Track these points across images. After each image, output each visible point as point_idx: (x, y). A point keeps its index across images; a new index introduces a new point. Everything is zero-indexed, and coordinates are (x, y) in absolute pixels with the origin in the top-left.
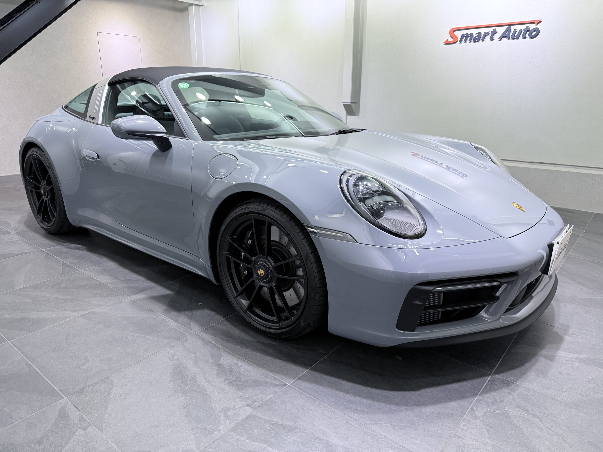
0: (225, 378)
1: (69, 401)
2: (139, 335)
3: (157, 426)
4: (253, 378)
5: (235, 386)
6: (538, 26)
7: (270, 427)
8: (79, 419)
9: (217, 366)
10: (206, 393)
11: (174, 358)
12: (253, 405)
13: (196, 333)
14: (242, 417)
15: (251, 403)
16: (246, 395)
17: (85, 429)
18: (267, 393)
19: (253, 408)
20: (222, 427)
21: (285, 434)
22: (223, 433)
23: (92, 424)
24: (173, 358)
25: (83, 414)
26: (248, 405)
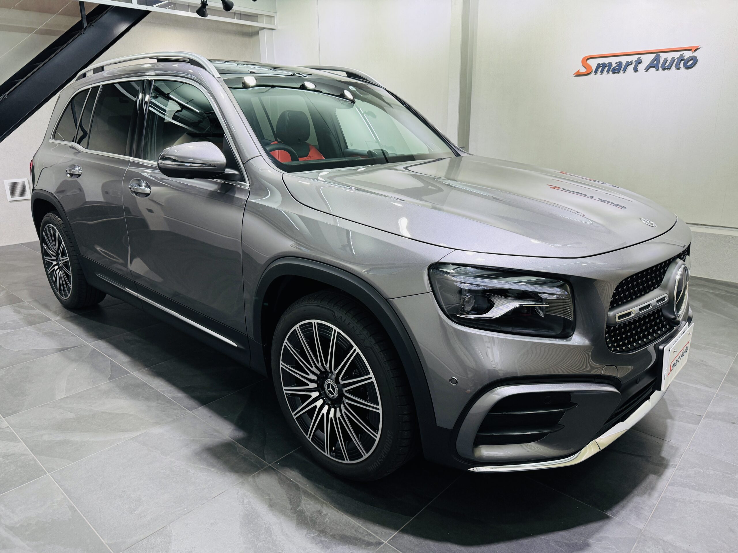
0: (306, 531)
4: (341, 533)
5: (318, 543)
6: (696, 54)
9: (296, 514)
11: (245, 500)
13: (270, 465)
24: (243, 501)
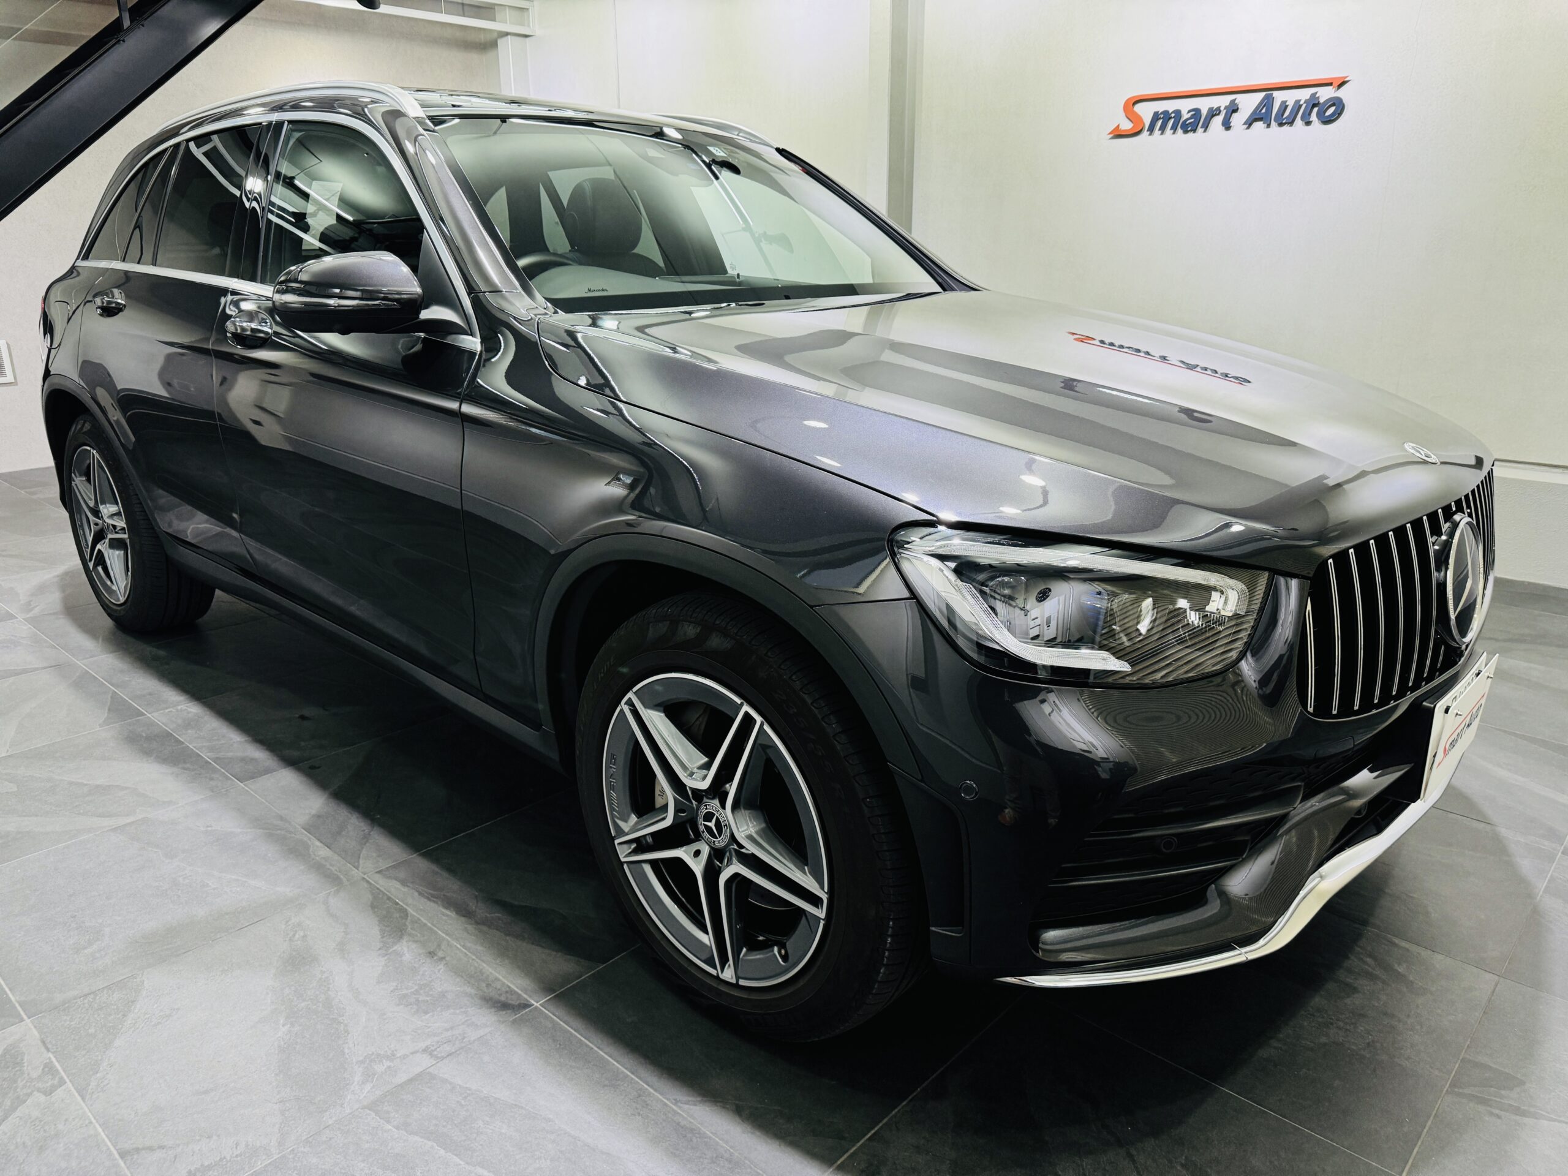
0: (395, 984)
1: (32, 1027)
2: (233, 877)
3: (206, 1092)
5: (411, 1004)
6: (1342, 93)
7: (458, 1102)
8: (43, 1069)
9: (386, 958)
10: (340, 1019)
11: (296, 934)
12: (438, 1050)
13: (365, 877)
14: (402, 1078)
15: (433, 1046)
16: (429, 1027)
17: (48, 1093)
18: (479, 1024)
19: (437, 1057)
20: (350, 1099)
21: (487, 1119)
22: (348, 1111)
23: (67, 1081)
24: (294, 935)
25: (54, 1059)
26: (425, 1051)
